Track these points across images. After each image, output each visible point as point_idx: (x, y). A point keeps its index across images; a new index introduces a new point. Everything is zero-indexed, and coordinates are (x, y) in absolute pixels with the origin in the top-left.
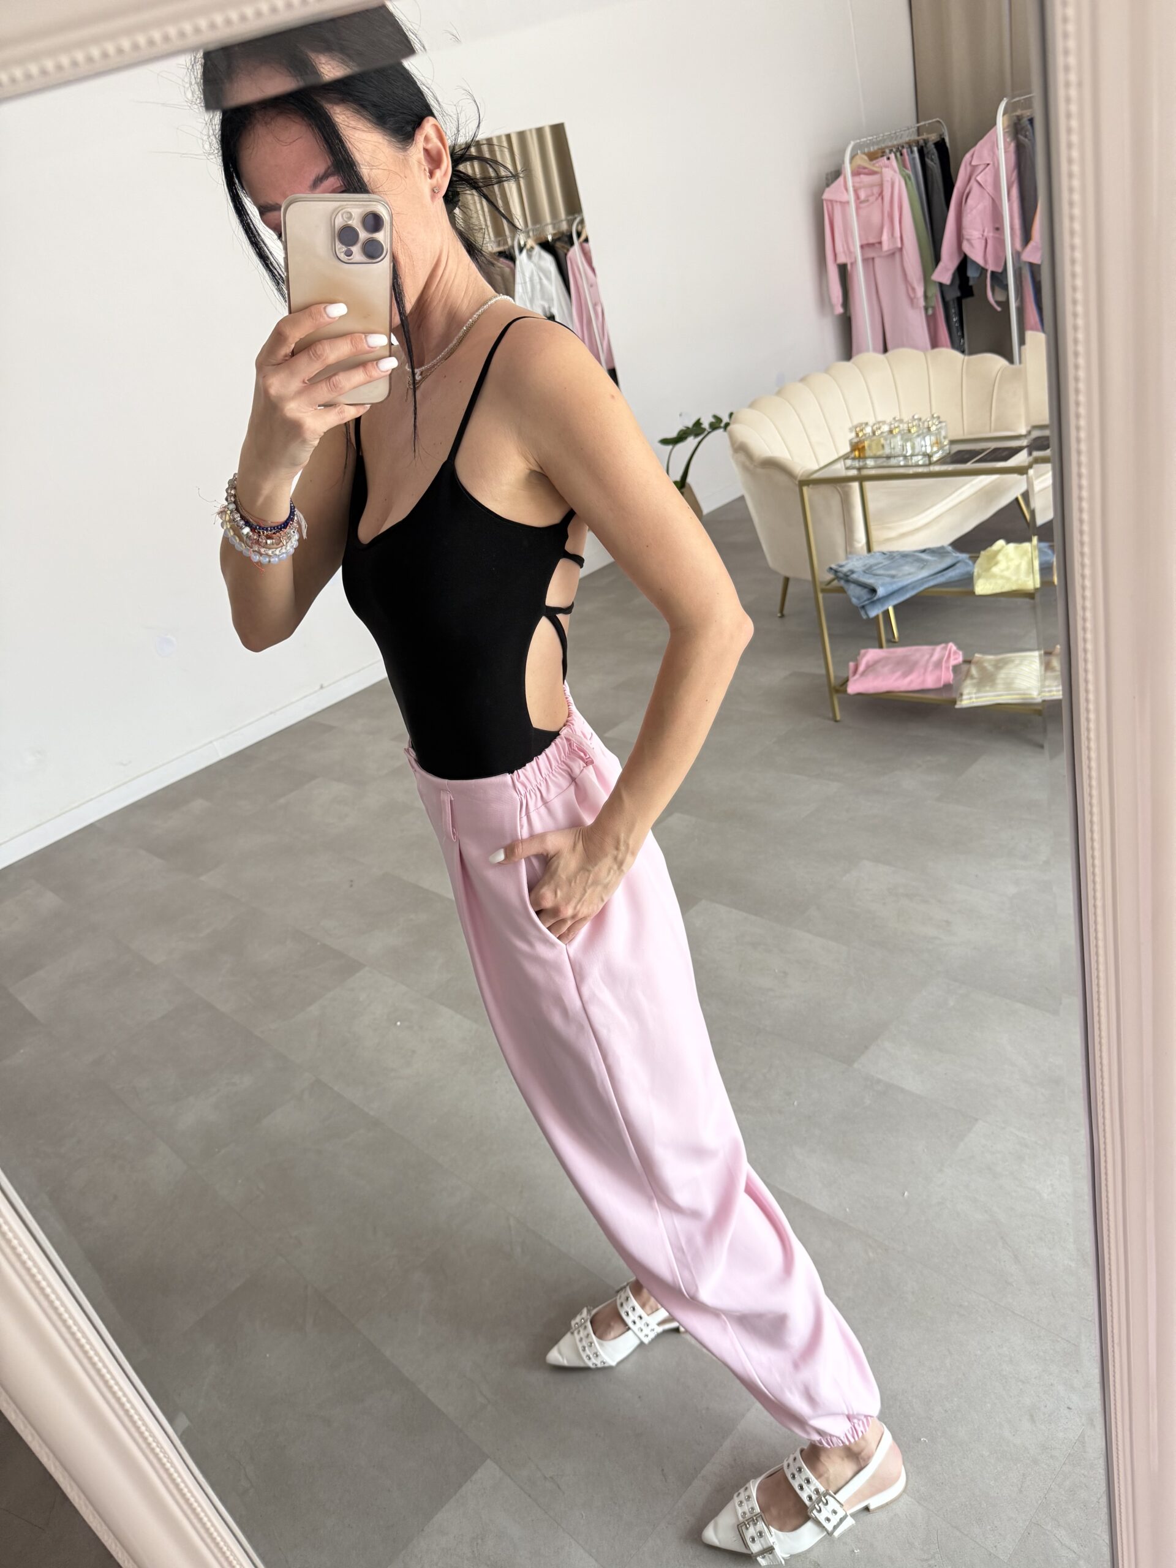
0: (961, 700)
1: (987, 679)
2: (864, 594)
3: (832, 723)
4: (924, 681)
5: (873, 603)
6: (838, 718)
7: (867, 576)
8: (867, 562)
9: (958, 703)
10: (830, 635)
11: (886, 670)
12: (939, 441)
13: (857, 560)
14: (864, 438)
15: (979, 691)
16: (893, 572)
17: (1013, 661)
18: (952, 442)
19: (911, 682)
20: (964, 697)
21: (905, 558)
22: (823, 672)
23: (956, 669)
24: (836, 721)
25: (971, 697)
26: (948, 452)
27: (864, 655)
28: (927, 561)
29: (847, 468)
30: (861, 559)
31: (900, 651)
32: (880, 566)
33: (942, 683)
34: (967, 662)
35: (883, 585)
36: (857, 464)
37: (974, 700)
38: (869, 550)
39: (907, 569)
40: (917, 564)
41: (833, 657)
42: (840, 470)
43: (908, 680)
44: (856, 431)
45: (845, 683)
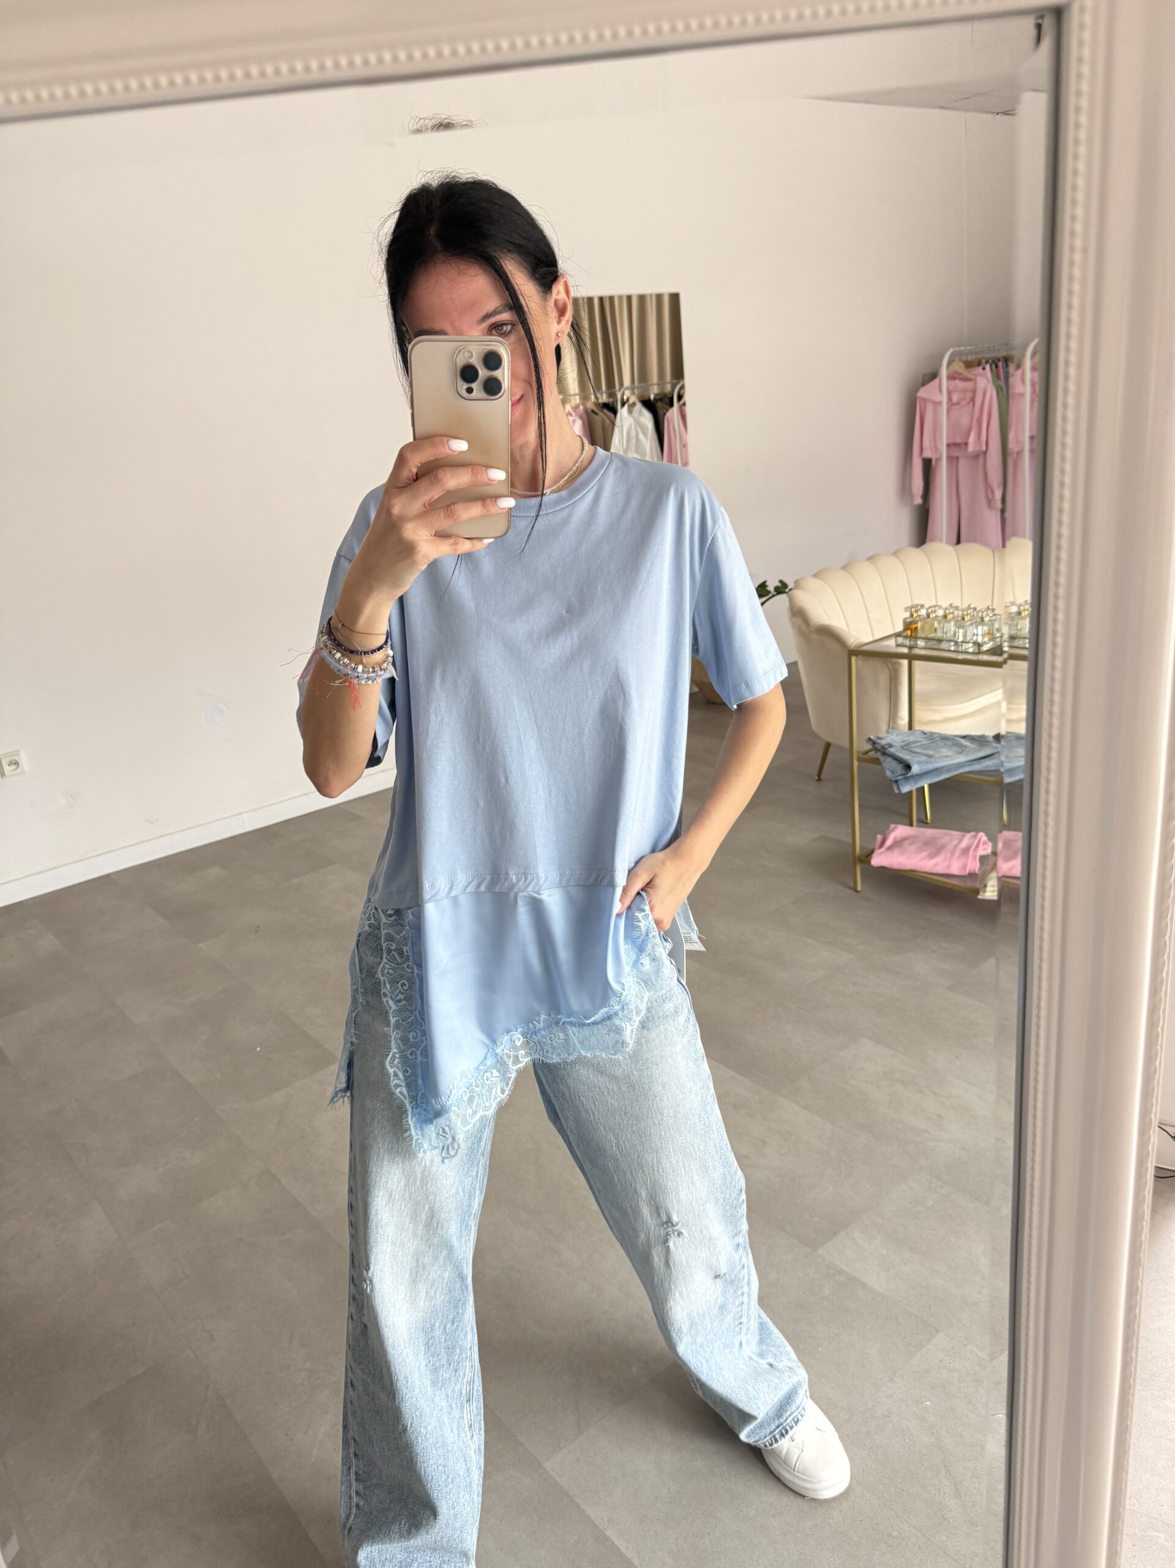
0: (984, 892)
2: (899, 769)
3: (851, 892)
4: (949, 866)
5: (907, 779)
6: (859, 888)
7: (904, 752)
9: (981, 893)
10: (860, 806)
11: (914, 847)
13: (897, 735)
14: (918, 619)
16: (930, 752)
19: (936, 865)
20: (989, 888)
21: (944, 741)
22: (850, 840)
24: (857, 891)
25: (994, 890)
26: (997, 644)
27: (894, 829)
28: (965, 747)
29: (898, 645)
30: (901, 734)
31: (929, 832)
32: (920, 744)
33: (967, 873)
35: (918, 763)
36: (908, 643)
38: (910, 727)
41: (861, 828)
42: (890, 646)
43: (934, 861)
44: (911, 612)
45: (870, 854)
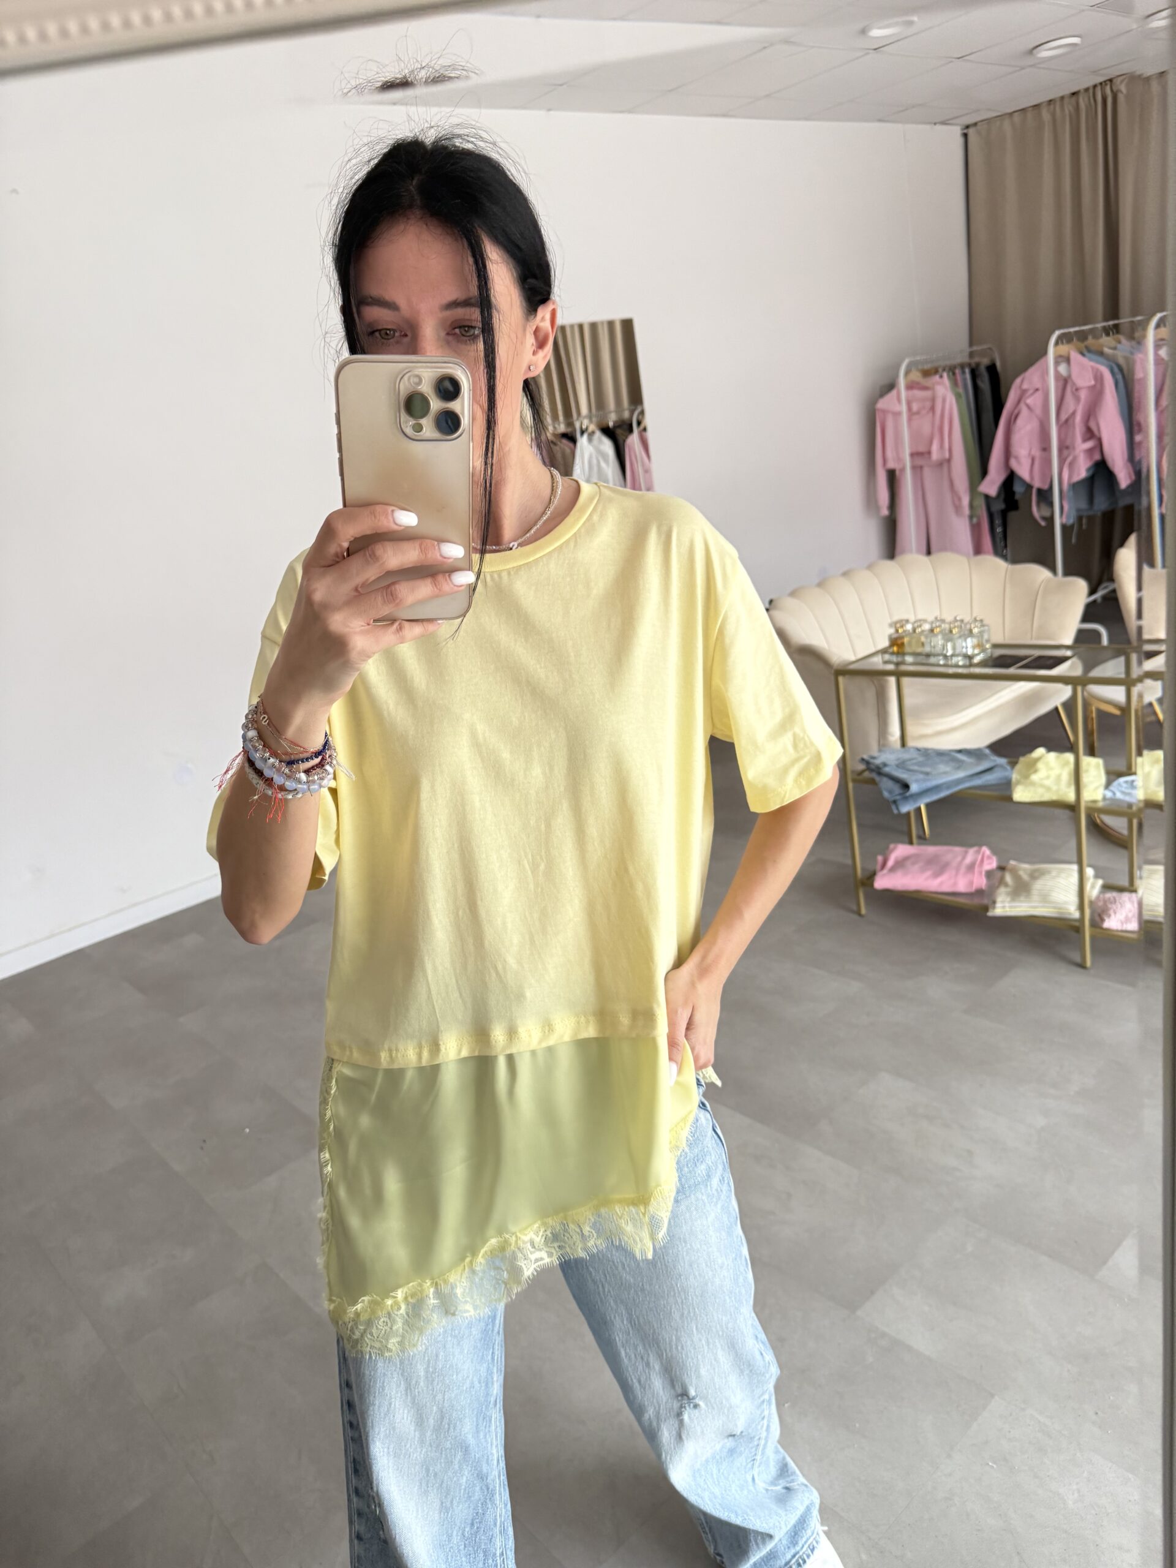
0: (994, 908)
1: (1021, 889)
2: (897, 789)
3: (855, 917)
5: (906, 799)
6: (863, 911)
7: (900, 770)
8: (900, 756)
9: (990, 910)
11: (916, 867)
12: (980, 644)
13: (890, 753)
14: (904, 634)
15: (1013, 900)
16: (928, 769)
17: (1049, 872)
18: (995, 646)
19: (941, 883)
20: (998, 905)
21: (940, 756)
23: (989, 874)
24: (861, 915)
25: (1004, 907)
26: (989, 655)
27: (894, 848)
28: (962, 762)
29: (886, 662)
30: (894, 752)
31: (931, 850)
32: (914, 761)
33: (973, 889)
34: (1002, 868)
35: (917, 781)
36: (894, 659)
37: (1008, 909)
38: (903, 744)
39: (942, 768)
40: (952, 764)
42: (877, 662)
43: (939, 880)
44: (896, 627)
45: (871, 876)
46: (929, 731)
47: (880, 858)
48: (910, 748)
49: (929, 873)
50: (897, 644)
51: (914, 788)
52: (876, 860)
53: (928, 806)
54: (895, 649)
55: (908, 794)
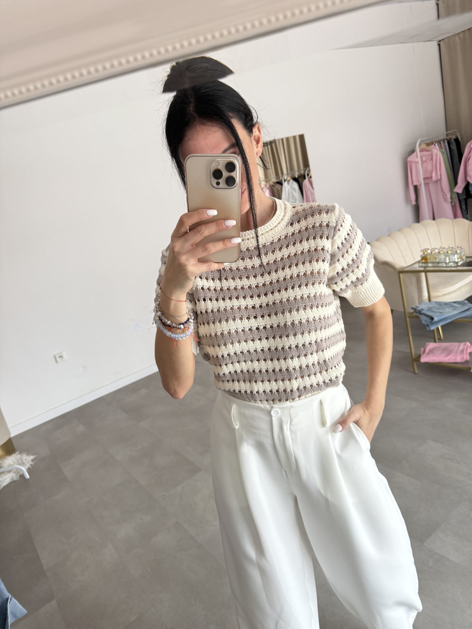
2: (428, 319)
3: (413, 374)
4: (456, 359)
5: (432, 324)
6: (416, 372)
7: (429, 312)
8: (429, 305)
10: (412, 337)
11: (438, 352)
12: (461, 257)
13: (424, 304)
14: (427, 255)
16: (441, 311)
18: (467, 257)
19: (450, 359)
21: (446, 305)
22: (409, 351)
26: (465, 261)
27: (428, 345)
28: (456, 307)
29: (420, 267)
30: (426, 304)
31: (444, 345)
32: (435, 308)
33: (463, 361)
35: (437, 316)
36: (424, 265)
38: (430, 300)
39: (447, 310)
40: (452, 308)
41: (414, 345)
42: (417, 267)
43: (449, 357)
44: (423, 252)
45: (419, 356)
46: (440, 294)
47: (422, 349)
48: (432, 302)
49: (444, 355)
50: (424, 258)
51: (436, 319)
52: (420, 350)
53: (442, 327)
54: (424, 261)
55: (433, 322)
